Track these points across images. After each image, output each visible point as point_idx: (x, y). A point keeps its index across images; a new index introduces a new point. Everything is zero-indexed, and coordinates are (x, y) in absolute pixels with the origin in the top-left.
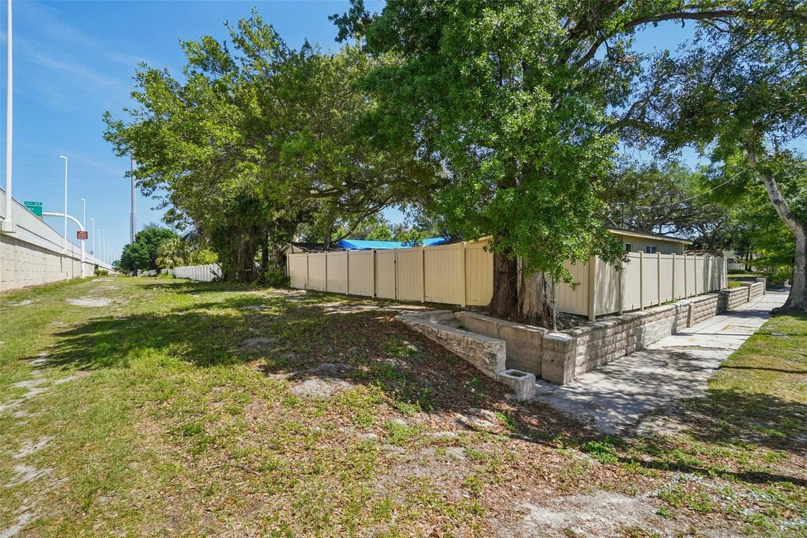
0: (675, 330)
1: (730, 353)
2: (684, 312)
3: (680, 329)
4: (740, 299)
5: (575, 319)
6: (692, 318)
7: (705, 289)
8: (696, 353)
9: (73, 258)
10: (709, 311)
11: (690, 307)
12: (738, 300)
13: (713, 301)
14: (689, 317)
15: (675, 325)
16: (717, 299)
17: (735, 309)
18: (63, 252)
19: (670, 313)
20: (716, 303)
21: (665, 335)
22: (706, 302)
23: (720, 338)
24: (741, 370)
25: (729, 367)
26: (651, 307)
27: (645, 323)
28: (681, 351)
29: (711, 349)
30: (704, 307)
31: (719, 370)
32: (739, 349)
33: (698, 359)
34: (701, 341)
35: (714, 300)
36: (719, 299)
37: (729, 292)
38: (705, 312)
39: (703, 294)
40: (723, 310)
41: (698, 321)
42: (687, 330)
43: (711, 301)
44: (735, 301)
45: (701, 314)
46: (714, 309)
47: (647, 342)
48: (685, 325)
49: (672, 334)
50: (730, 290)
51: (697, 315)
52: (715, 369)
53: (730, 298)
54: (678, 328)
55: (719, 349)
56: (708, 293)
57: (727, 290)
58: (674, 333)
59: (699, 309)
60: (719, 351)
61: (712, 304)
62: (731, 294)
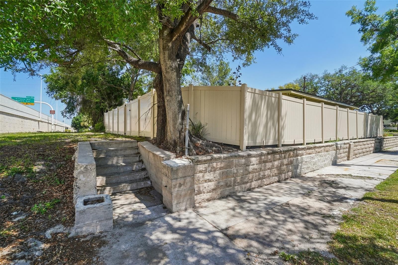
0: (336, 162)
1: (377, 182)
2: (344, 149)
3: (339, 161)
4: (392, 144)
5: (216, 147)
6: (352, 154)
7: (364, 135)
8: (346, 181)
9: (48, 123)
10: (368, 150)
11: (350, 145)
12: (390, 144)
13: (371, 144)
14: (349, 152)
15: (336, 158)
16: (374, 142)
17: (388, 150)
18: (39, 119)
19: (331, 148)
20: (373, 145)
21: (325, 165)
22: (365, 143)
23: (372, 169)
24: (387, 204)
25: (373, 199)
26: (314, 143)
27: (302, 155)
28: (333, 179)
29: (361, 177)
30: (363, 147)
31: (361, 202)
32: (388, 179)
33: (345, 188)
34: (354, 171)
35: (372, 142)
36: (376, 142)
37: (384, 138)
38: (364, 150)
39: (364, 138)
40: (379, 149)
41: (357, 156)
42: (347, 162)
43: (368, 142)
44: (388, 145)
45: (360, 151)
46: (372, 149)
47: (304, 171)
48: (346, 158)
49: (333, 165)
50: (384, 137)
51: (356, 152)
52: (358, 200)
53: (385, 142)
54: (338, 161)
55: (369, 178)
56: (367, 138)
57: (383, 137)
58: (335, 163)
59: (359, 147)
60: (368, 181)
61: (370, 145)
62: (385, 140)
